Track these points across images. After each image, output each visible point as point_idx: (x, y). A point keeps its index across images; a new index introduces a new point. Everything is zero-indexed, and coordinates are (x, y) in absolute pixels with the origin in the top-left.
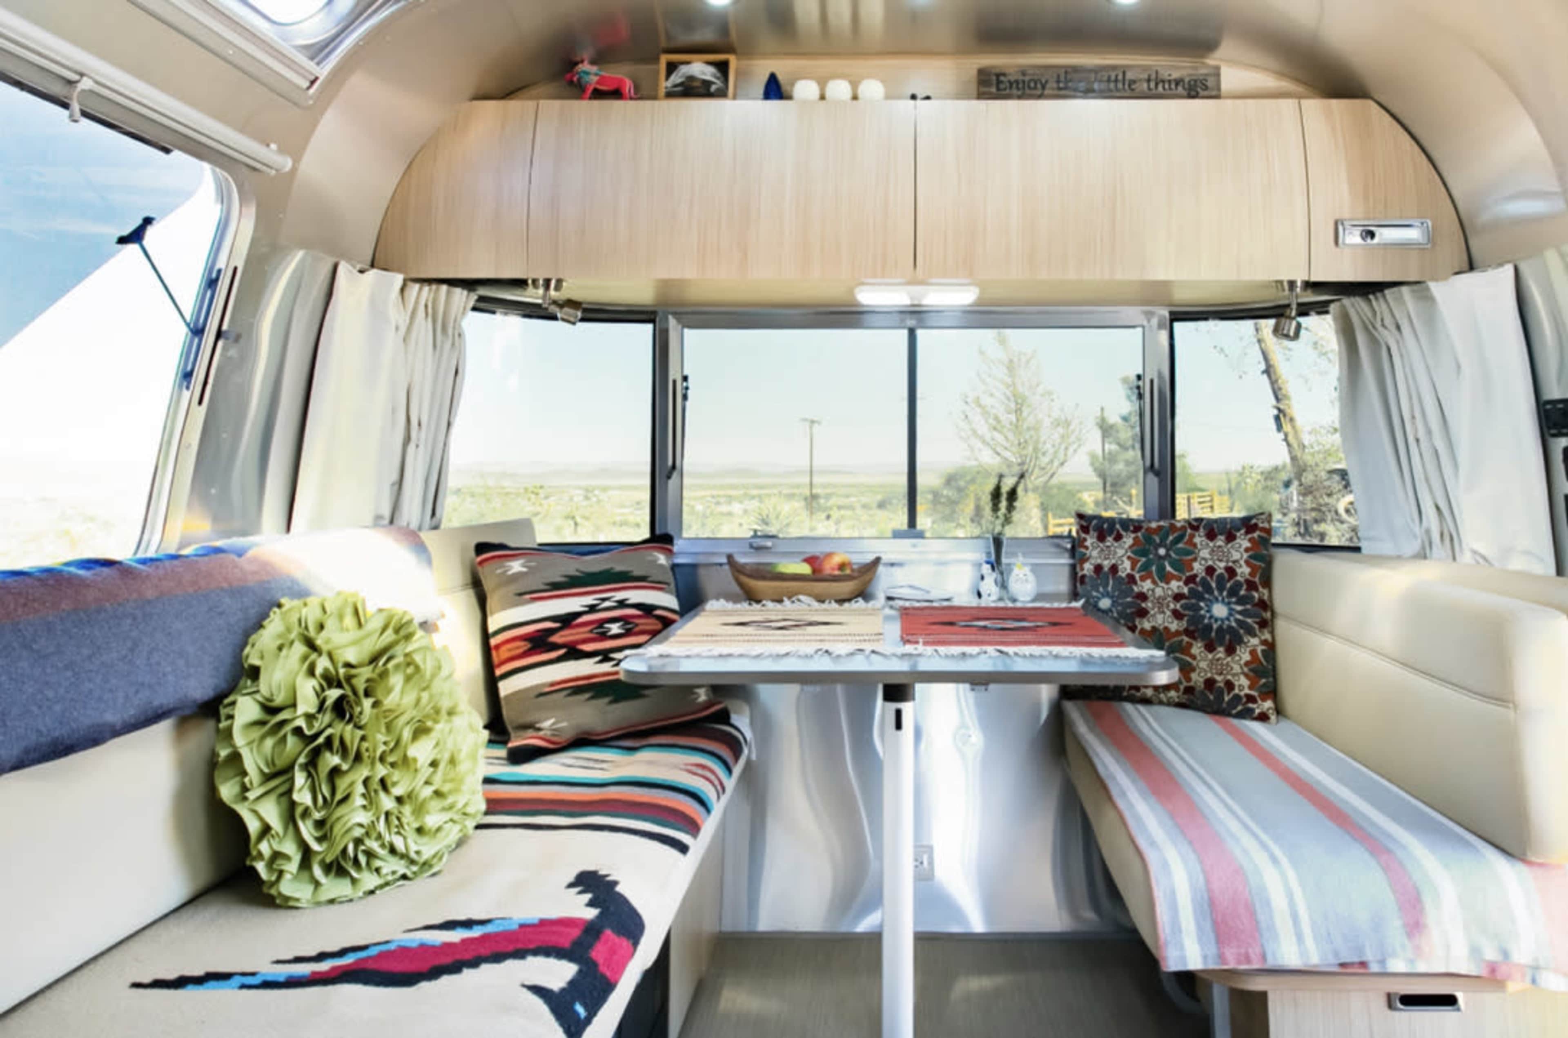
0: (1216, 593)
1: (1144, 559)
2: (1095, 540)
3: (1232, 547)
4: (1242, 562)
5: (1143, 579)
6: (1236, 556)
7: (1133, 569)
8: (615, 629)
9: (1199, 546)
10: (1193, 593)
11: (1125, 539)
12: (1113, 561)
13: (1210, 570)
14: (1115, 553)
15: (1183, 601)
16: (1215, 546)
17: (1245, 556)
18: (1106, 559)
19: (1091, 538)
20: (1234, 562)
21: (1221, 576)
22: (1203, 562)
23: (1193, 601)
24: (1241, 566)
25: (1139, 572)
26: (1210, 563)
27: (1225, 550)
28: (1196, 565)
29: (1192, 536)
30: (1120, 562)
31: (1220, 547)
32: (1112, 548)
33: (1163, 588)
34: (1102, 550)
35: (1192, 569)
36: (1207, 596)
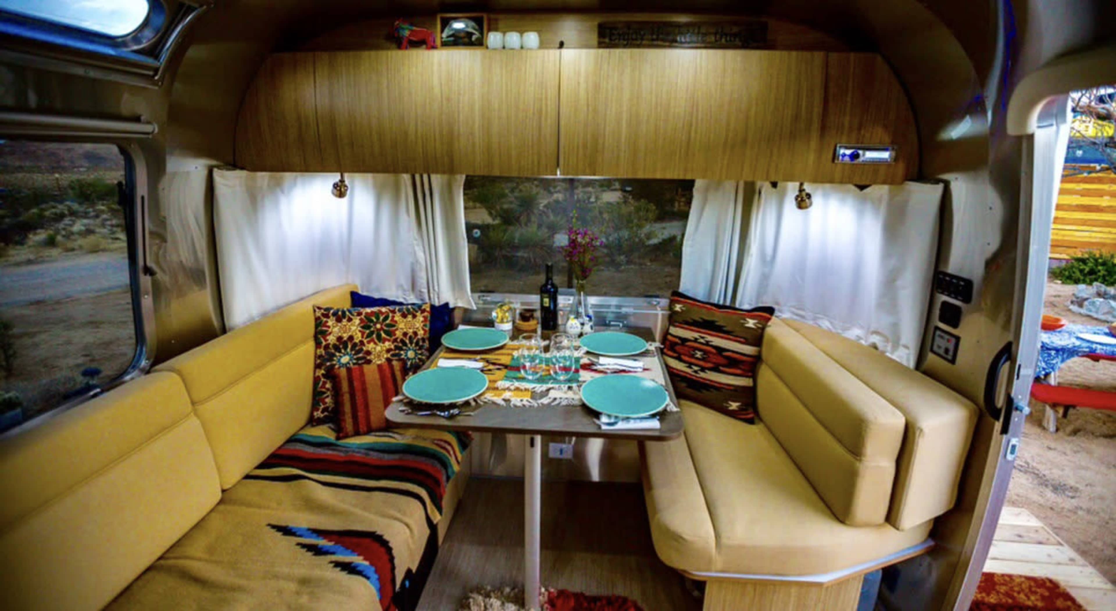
0: (409, 345)
1: (368, 331)
2: (334, 322)
3: (416, 321)
4: (420, 328)
5: (369, 342)
6: (418, 325)
7: (362, 337)
8: (699, 354)
9: (398, 322)
10: (397, 348)
11: (354, 320)
12: (350, 334)
13: (405, 334)
14: (350, 329)
15: (391, 353)
16: (407, 321)
17: (422, 324)
18: (344, 333)
19: (332, 321)
20: (417, 328)
21: (410, 337)
22: (401, 331)
23: (397, 352)
24: (419, 330)
25: (366, 338)
26: (405, 330)
27: (413, 323)
28: (397, 332)
29: (393, 317)
30: (354, 334)
31: (410, 321)
32: (347, 326)
33: (381, 346)
34: (341, 327)
35: (395, 335)
36: (404, 348)
